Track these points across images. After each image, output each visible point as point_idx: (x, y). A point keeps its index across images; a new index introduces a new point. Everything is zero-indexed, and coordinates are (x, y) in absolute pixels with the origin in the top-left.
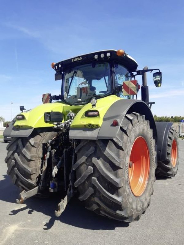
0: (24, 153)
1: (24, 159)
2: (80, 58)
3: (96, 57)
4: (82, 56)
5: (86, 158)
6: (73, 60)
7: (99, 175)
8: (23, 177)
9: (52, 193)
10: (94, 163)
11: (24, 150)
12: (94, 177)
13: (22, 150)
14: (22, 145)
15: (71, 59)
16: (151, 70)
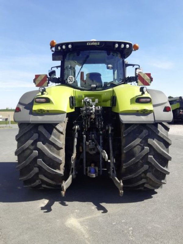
0: (52, 141)
1: (53, 148)
2: (98, 43)
3: (117, 46)
4: (101, 42)
5: (141, 140)
6: (89, 44)
7: (154, 153)
8: (50, 168)
9: (94, 178)
10: (150, 144)
11: (52, 138)
12: (150, 155)
13: (49, 138)
14: (47, 132)
15: (86, 42)
16: (133, 65)
